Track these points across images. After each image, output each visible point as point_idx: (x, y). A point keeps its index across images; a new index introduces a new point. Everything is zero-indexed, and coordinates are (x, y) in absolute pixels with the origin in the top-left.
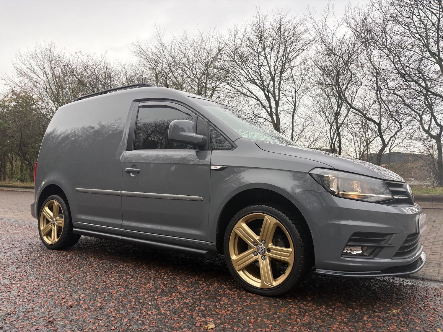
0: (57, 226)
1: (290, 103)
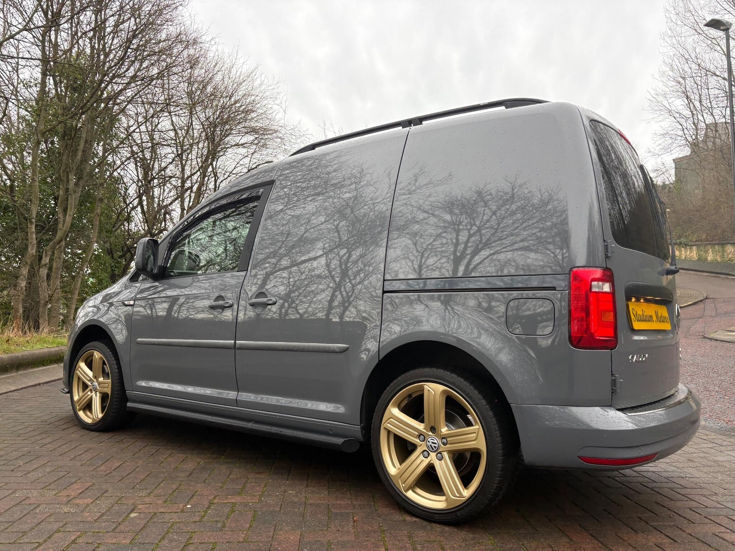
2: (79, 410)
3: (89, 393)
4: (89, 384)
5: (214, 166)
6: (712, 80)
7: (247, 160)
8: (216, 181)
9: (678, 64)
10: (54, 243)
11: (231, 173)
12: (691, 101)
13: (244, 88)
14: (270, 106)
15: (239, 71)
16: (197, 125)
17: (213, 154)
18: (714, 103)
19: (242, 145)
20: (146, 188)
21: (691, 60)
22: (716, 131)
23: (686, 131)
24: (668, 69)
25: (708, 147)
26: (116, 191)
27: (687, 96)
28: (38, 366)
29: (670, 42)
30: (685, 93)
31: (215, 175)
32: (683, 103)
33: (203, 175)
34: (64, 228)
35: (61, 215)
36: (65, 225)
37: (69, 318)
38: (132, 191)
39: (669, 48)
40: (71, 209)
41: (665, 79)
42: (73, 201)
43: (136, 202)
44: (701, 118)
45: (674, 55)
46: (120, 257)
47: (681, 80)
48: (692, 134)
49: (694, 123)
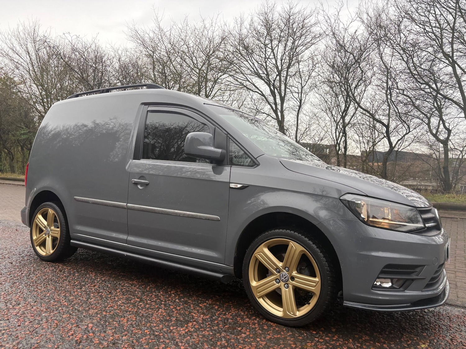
0: (52, 236)
1: (295, 99)
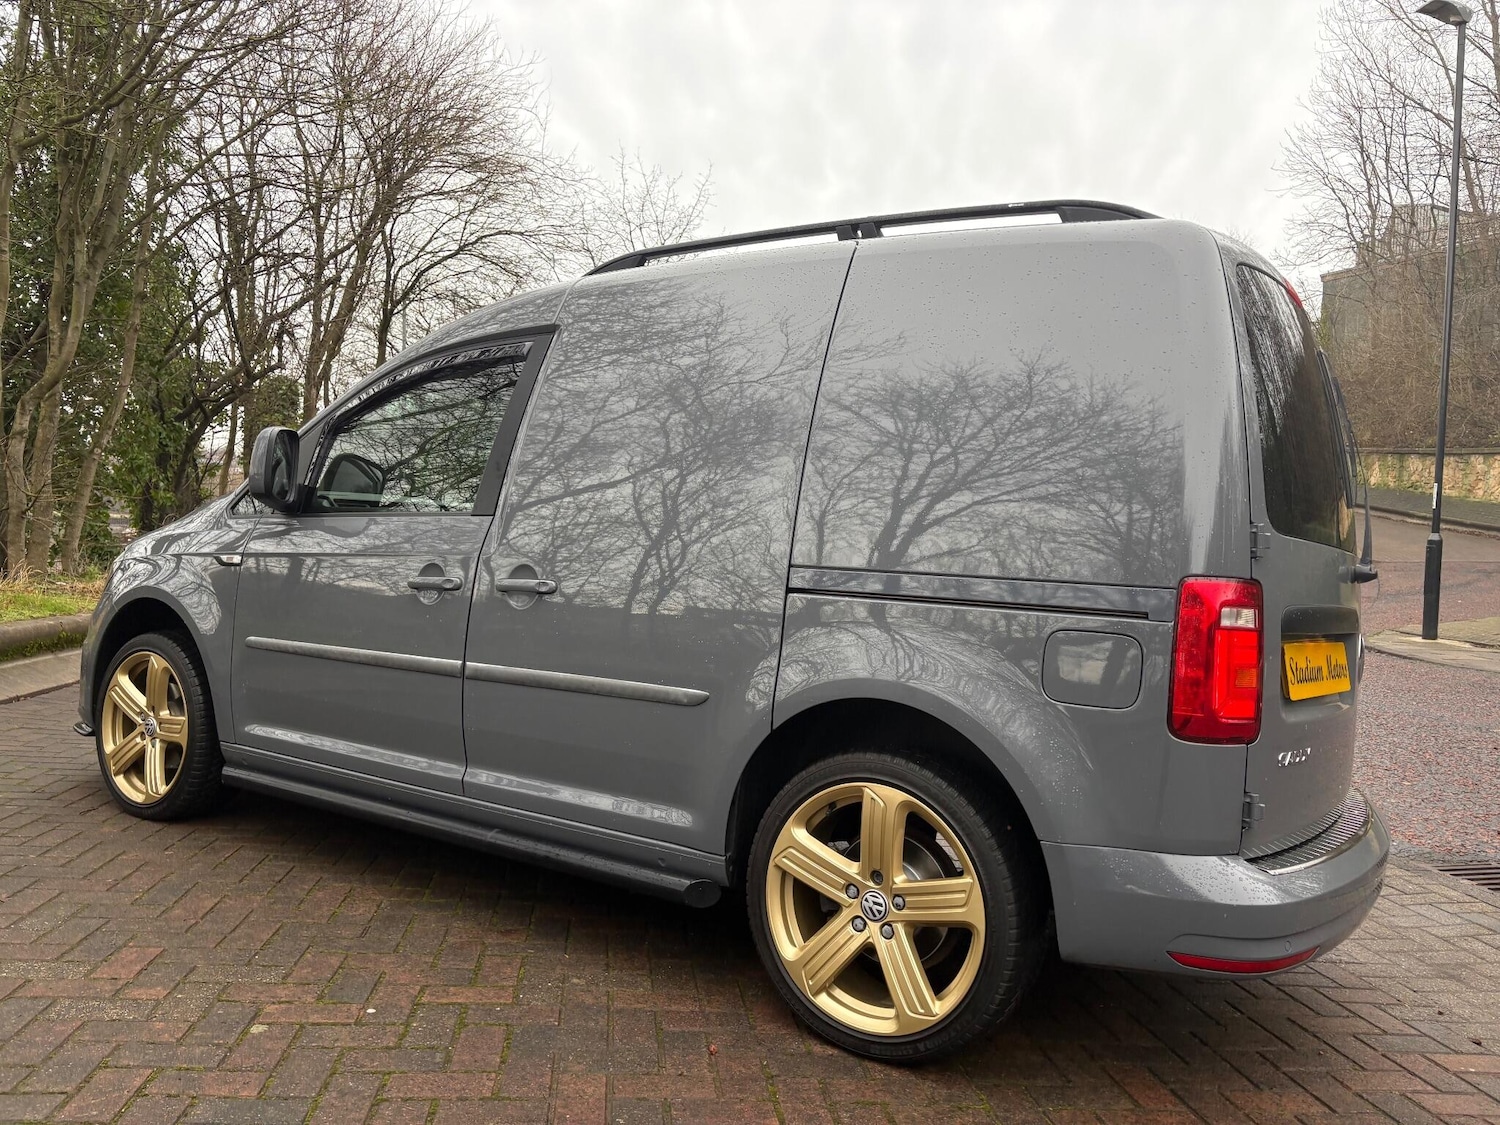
2: (116, 774)
3: (138, 740)
4: (139, 720)
5: (388, 233)
6: (1415, 120)
7: (458, 225)
8: (390, 265)
9: (1351, 80)
10: (41, 386)
11: (423, 249)
12: (1368, 158)
13: (459, 68)
14: (512, 111)
15: (449, 30)
16: (353, 143)
17: (386, 208)
18: (1413, 167)
19: (448, 193)
20: (237, 271)
21: (1376, 72)
22: (1413, 224)
23: (1353, 221)
24: (1328, 87)
25: (1392, 257)
26: (171, 277)
27: (1362, 147)
28: (13, 659)
29: (1338, 32)
30: (1359, 139)
31: (389, 252)
32: (1353, 161)
33: (364, 251)
34: (64, 356)
35: (54, 327)
36: (66, 349)
37: (70, 547)
38: (210, 276)
39: (1335, 43)
40: (78, 316)
41: (1321, 108)
42: (82, 299)
43: (216, 303)
44: (1384, 193)
45: (1344, 59)
46: (180, 418)
47: (1352, 111)
48: (1363, 226)
49: (1370, 205)
